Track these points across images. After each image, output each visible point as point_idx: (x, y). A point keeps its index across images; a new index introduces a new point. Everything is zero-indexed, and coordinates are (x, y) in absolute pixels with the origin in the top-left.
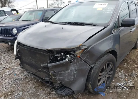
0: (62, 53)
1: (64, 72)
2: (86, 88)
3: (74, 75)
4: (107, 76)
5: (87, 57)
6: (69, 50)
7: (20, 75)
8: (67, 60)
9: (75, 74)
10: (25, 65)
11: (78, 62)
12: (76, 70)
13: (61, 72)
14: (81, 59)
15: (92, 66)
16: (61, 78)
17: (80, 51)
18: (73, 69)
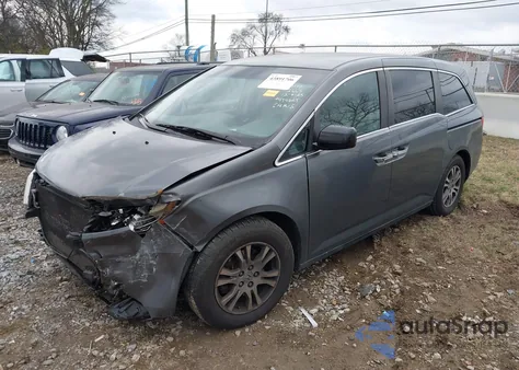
0: (121, 210)
1: (125, 259)
2: (182, 306)
3: (150, 268)
4: (258, 281)
5: (183, 225)
6: (135, 204)
7: (45, 264)
8: (131, 227)
9: (151, 264)
10: (51, 234)
11: (160, 235)
12: (154, 256)
13: (117, 256)
14: (168, 227)
15: (199, 248)
16: (117, 272)
17: (162, 207)
18: (147, 252)
